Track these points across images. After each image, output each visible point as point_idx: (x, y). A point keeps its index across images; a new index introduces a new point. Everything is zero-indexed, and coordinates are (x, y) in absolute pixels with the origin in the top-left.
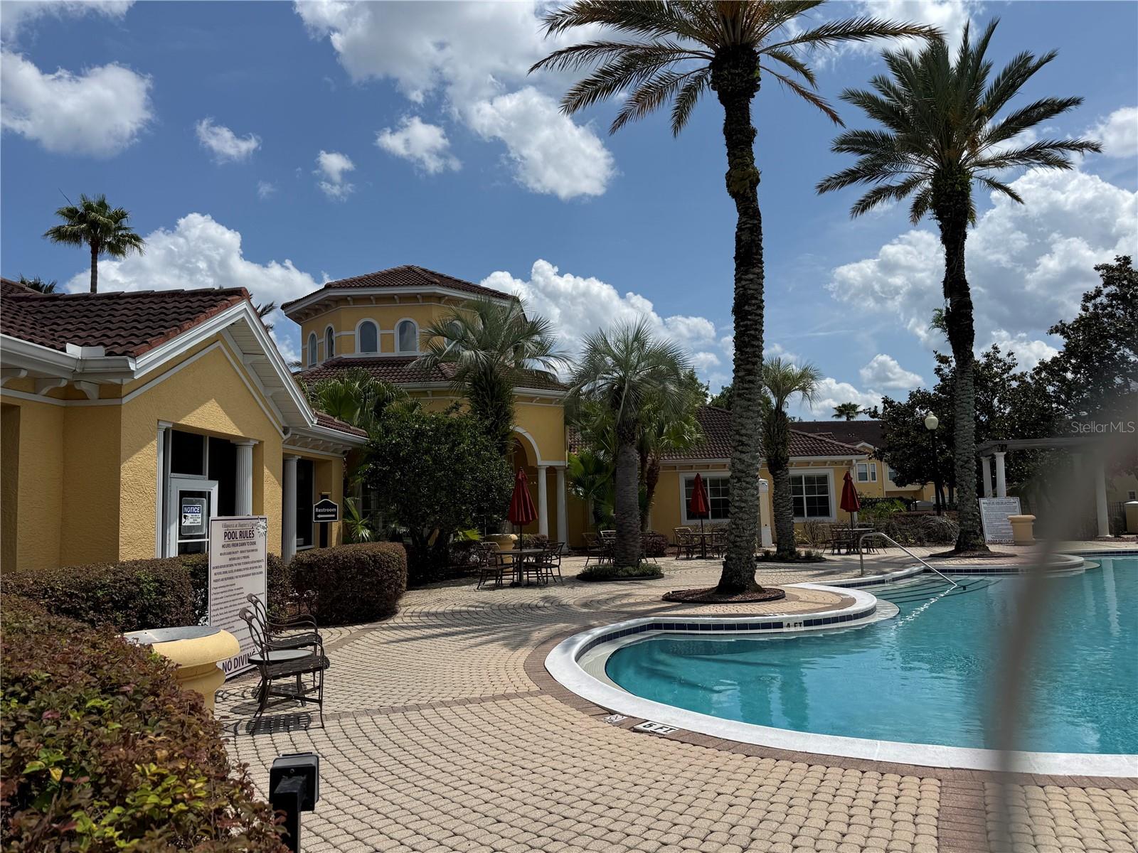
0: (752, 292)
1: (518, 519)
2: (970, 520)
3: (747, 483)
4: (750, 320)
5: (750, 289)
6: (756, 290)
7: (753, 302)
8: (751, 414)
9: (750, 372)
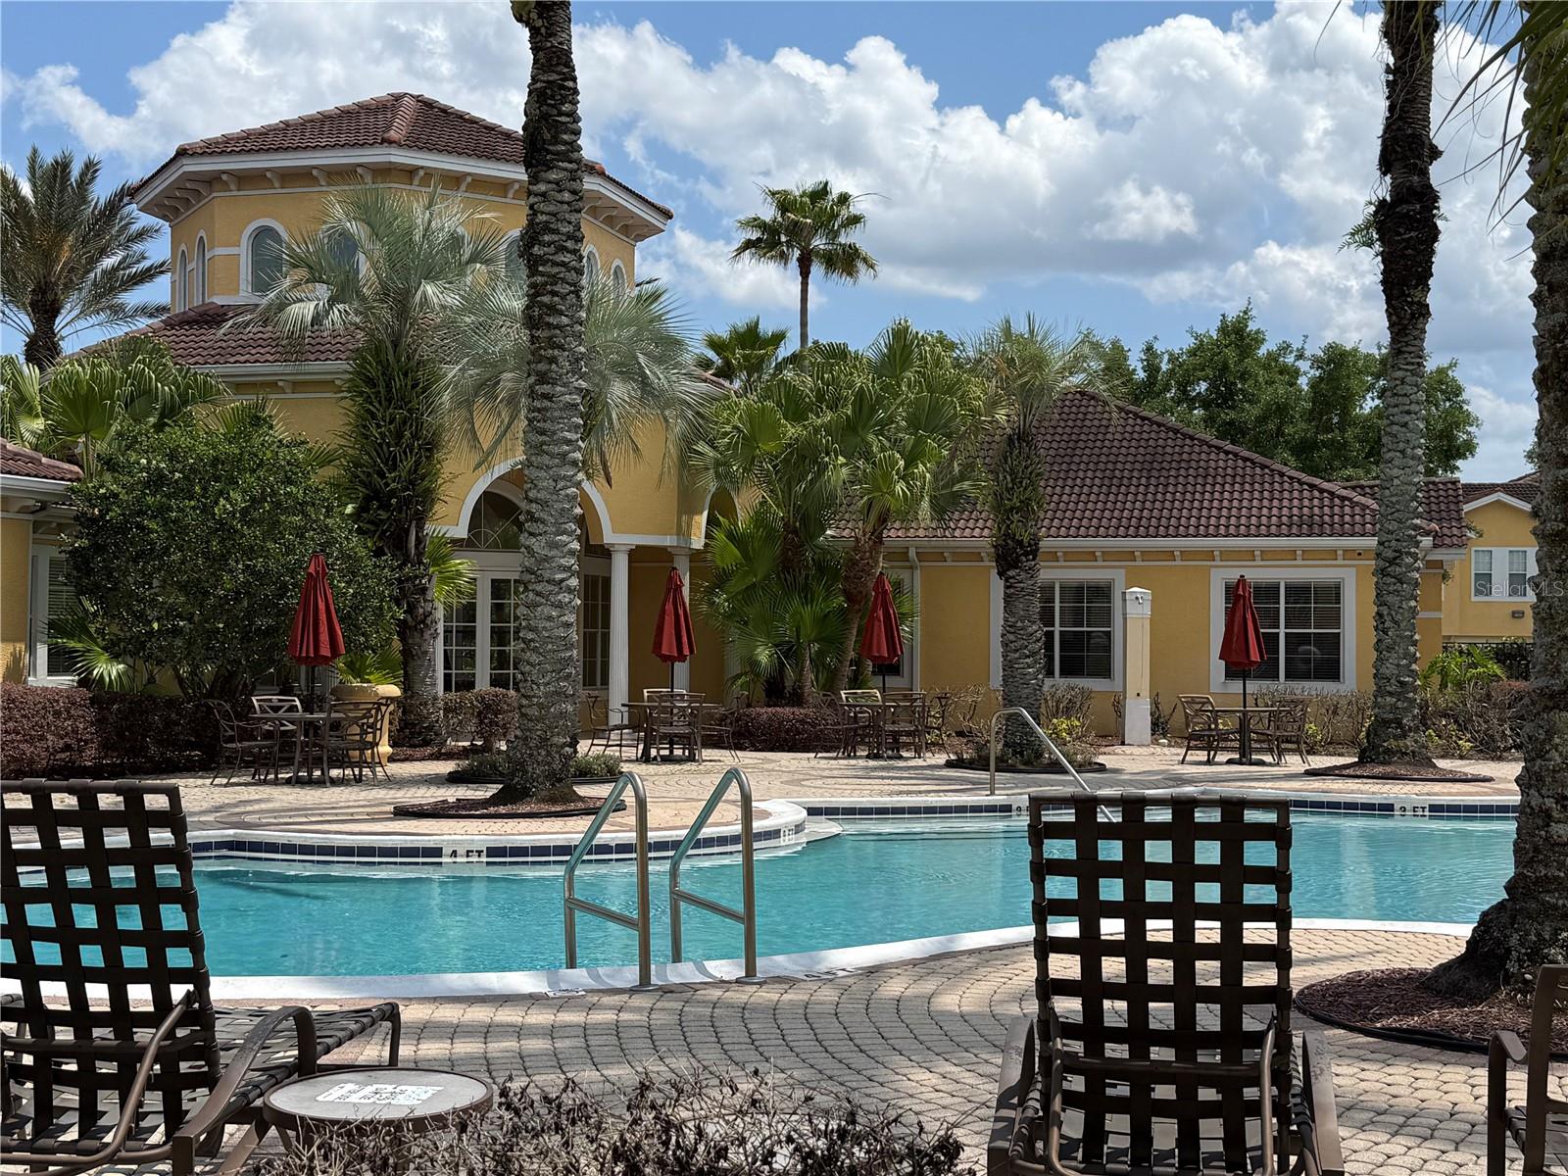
0: (544, 218)
1: (300, 653)
2: (1391, 694)
3: (538, 594)
4: (542, 274)
5: (542, 213)
6: (554, 215)
7: (546, 238)
8: (546, 460)
9: (543, 378)
